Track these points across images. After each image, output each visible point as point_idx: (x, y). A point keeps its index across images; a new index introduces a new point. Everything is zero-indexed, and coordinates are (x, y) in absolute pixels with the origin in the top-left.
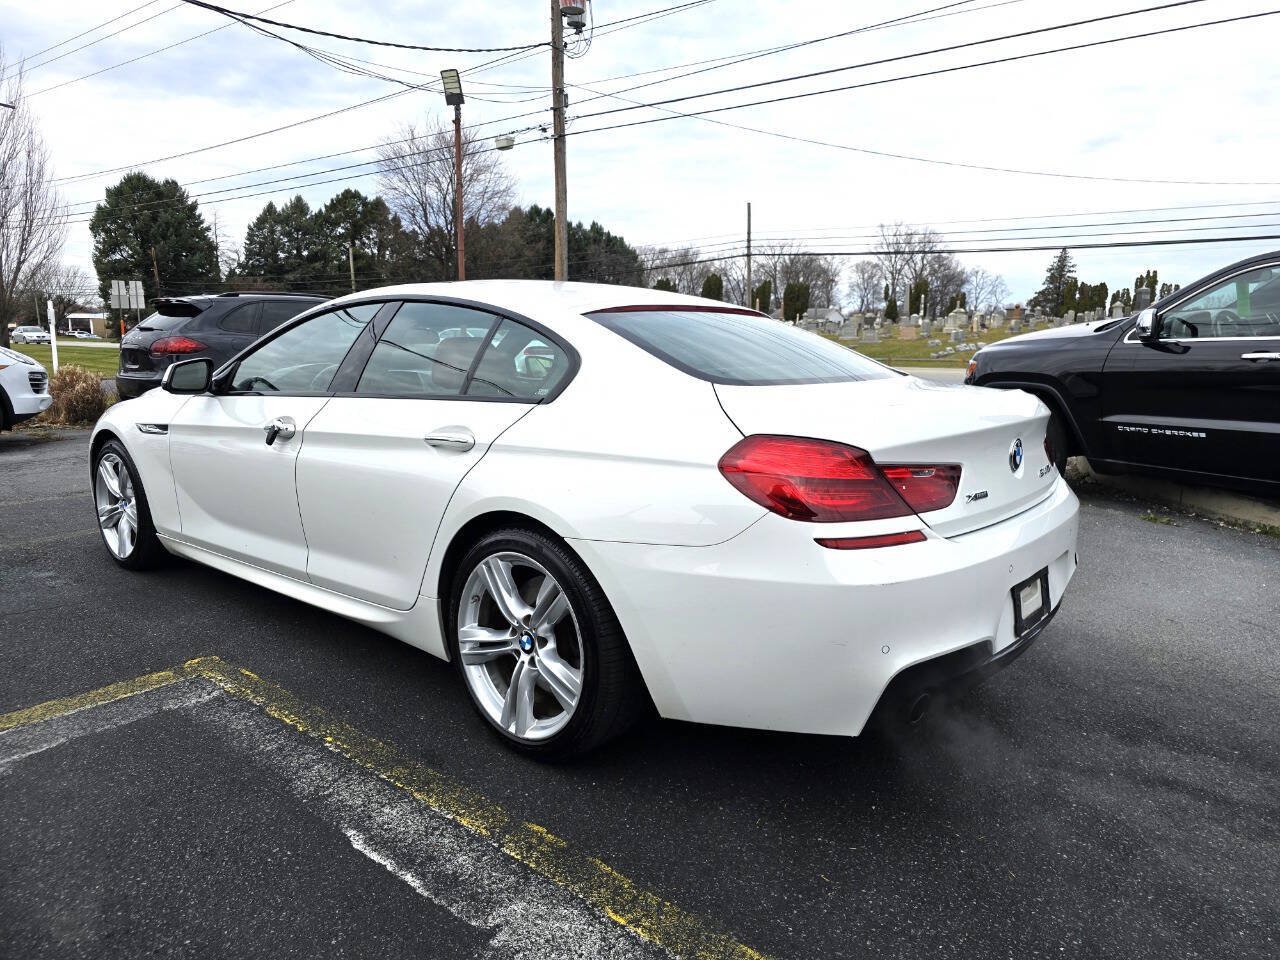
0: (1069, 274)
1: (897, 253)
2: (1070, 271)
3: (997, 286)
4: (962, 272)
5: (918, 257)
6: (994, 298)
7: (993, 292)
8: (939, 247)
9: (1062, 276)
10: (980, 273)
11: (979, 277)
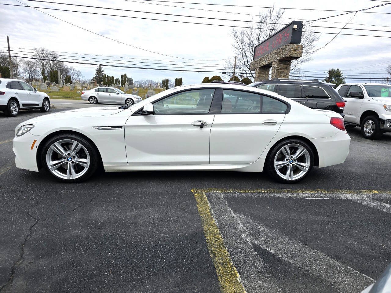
0: (102, 73)
1: (43, 60)
2: (102, 72)
3: (79, 73)
4: (67, 68)
5: (51, 62)
6: (78, 78)
7: (78, 76)
8: (58, 59)
9: (100, 73)
10: (73, 69)
11: (73, 71)
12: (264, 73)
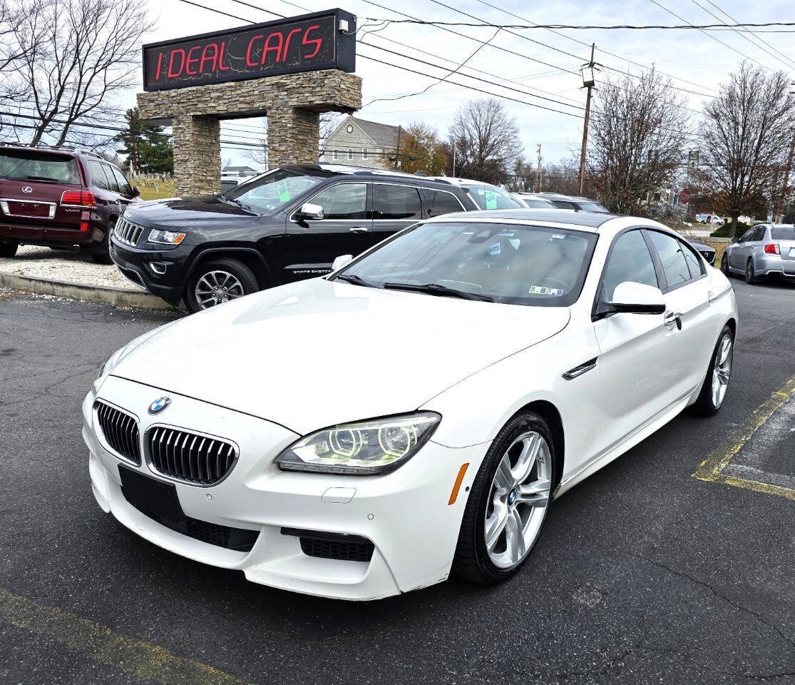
12: (208, 134)
